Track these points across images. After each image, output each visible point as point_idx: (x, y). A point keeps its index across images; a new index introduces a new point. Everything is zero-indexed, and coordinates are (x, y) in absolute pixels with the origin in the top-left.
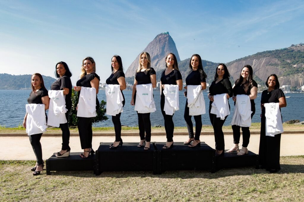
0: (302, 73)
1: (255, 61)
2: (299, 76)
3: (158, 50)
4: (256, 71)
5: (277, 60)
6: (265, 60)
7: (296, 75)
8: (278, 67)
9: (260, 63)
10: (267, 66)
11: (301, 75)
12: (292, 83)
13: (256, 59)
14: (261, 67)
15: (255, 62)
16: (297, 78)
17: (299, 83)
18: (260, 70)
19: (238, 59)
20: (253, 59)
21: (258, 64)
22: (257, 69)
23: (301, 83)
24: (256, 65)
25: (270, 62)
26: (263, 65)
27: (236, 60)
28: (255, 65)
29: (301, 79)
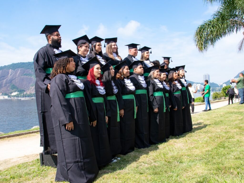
1: (11, 70)
4: (13, 80)
5: (31, 71)
6: (20, 70)
8: (32, 77)
9: (16, 73)
10: (22, 76)
13: (12, 69)
14: (17, 76)
15: (11, 72)
18: (16, 79)
20: (9, 69)
21: (14, 74)
22: (14, 78)
24: (13, 74)
25: (25, 72)
26: (19, 74)
28: (11, 75)
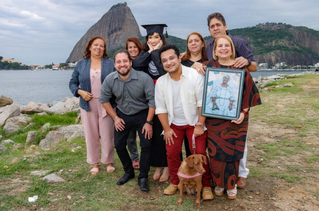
0: (274, 51)
2: (271, 54)
3: (117, 23)
5: (249, 38)
7: (268, 54)
11: (272, 53)
12: (266, 61)
16: (270, 57)
17: (272, 61)
19: (208, 36)
23: (274, 61)
27: (206, 37)
29: (274, 57)
